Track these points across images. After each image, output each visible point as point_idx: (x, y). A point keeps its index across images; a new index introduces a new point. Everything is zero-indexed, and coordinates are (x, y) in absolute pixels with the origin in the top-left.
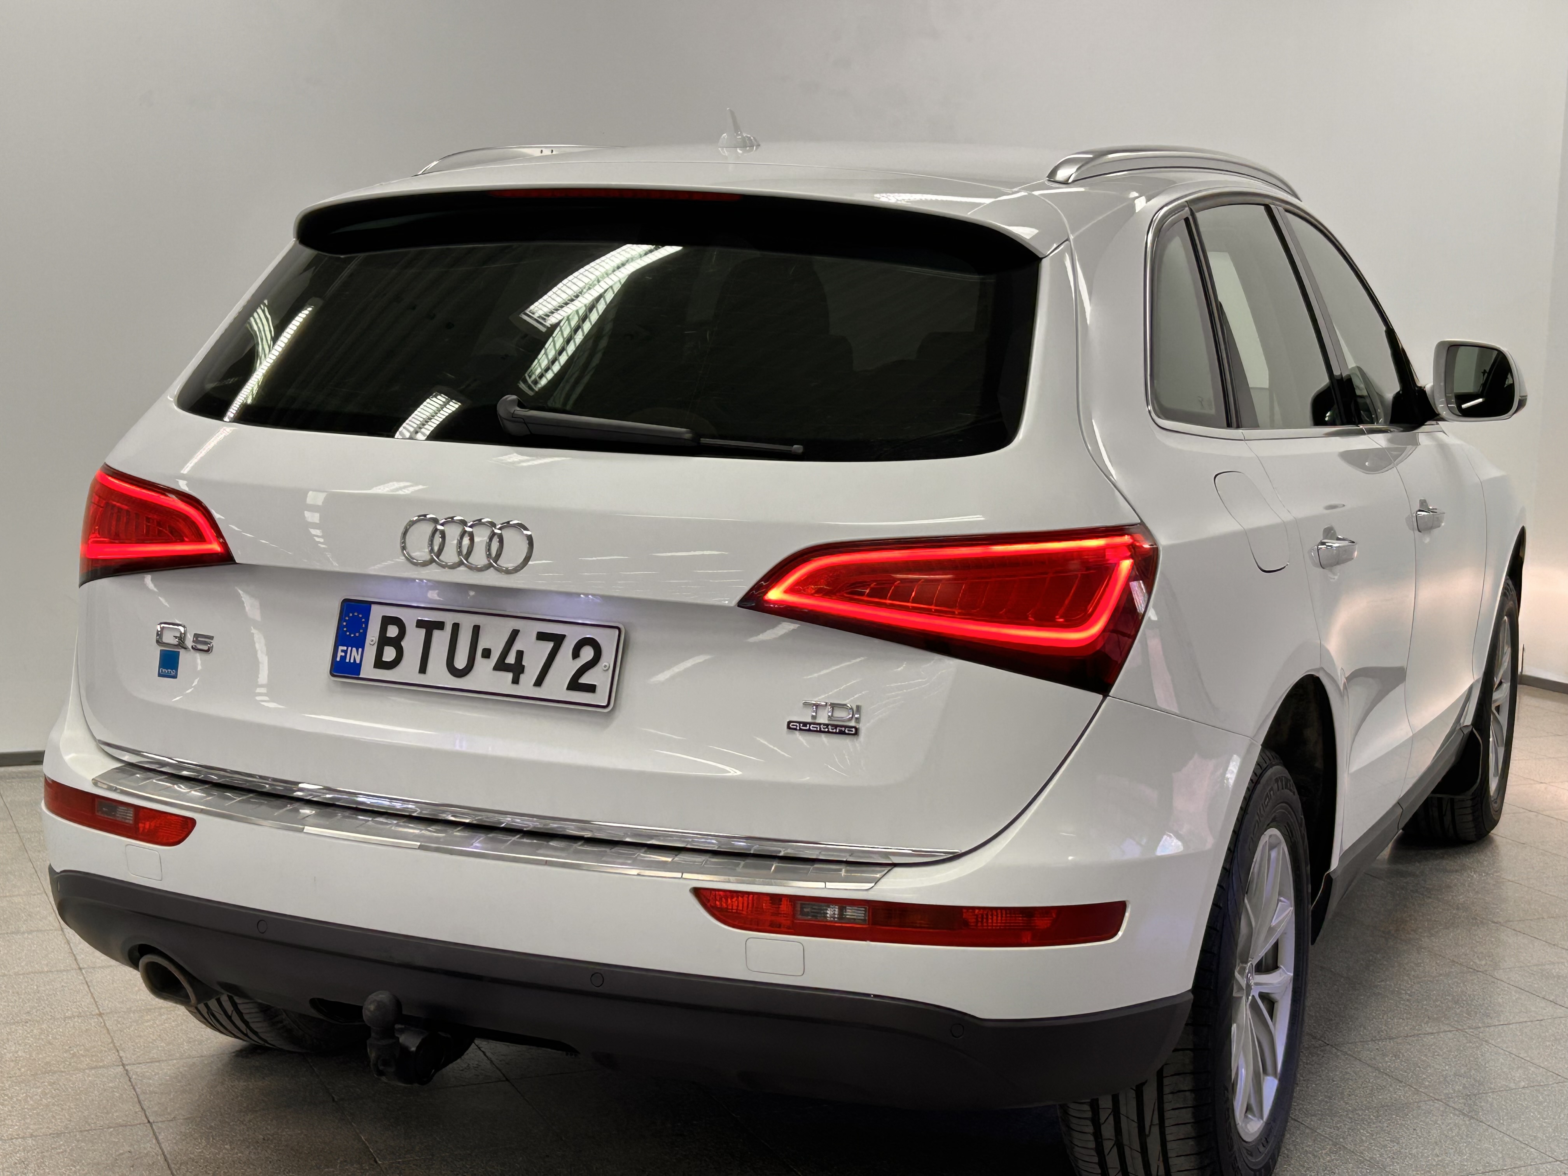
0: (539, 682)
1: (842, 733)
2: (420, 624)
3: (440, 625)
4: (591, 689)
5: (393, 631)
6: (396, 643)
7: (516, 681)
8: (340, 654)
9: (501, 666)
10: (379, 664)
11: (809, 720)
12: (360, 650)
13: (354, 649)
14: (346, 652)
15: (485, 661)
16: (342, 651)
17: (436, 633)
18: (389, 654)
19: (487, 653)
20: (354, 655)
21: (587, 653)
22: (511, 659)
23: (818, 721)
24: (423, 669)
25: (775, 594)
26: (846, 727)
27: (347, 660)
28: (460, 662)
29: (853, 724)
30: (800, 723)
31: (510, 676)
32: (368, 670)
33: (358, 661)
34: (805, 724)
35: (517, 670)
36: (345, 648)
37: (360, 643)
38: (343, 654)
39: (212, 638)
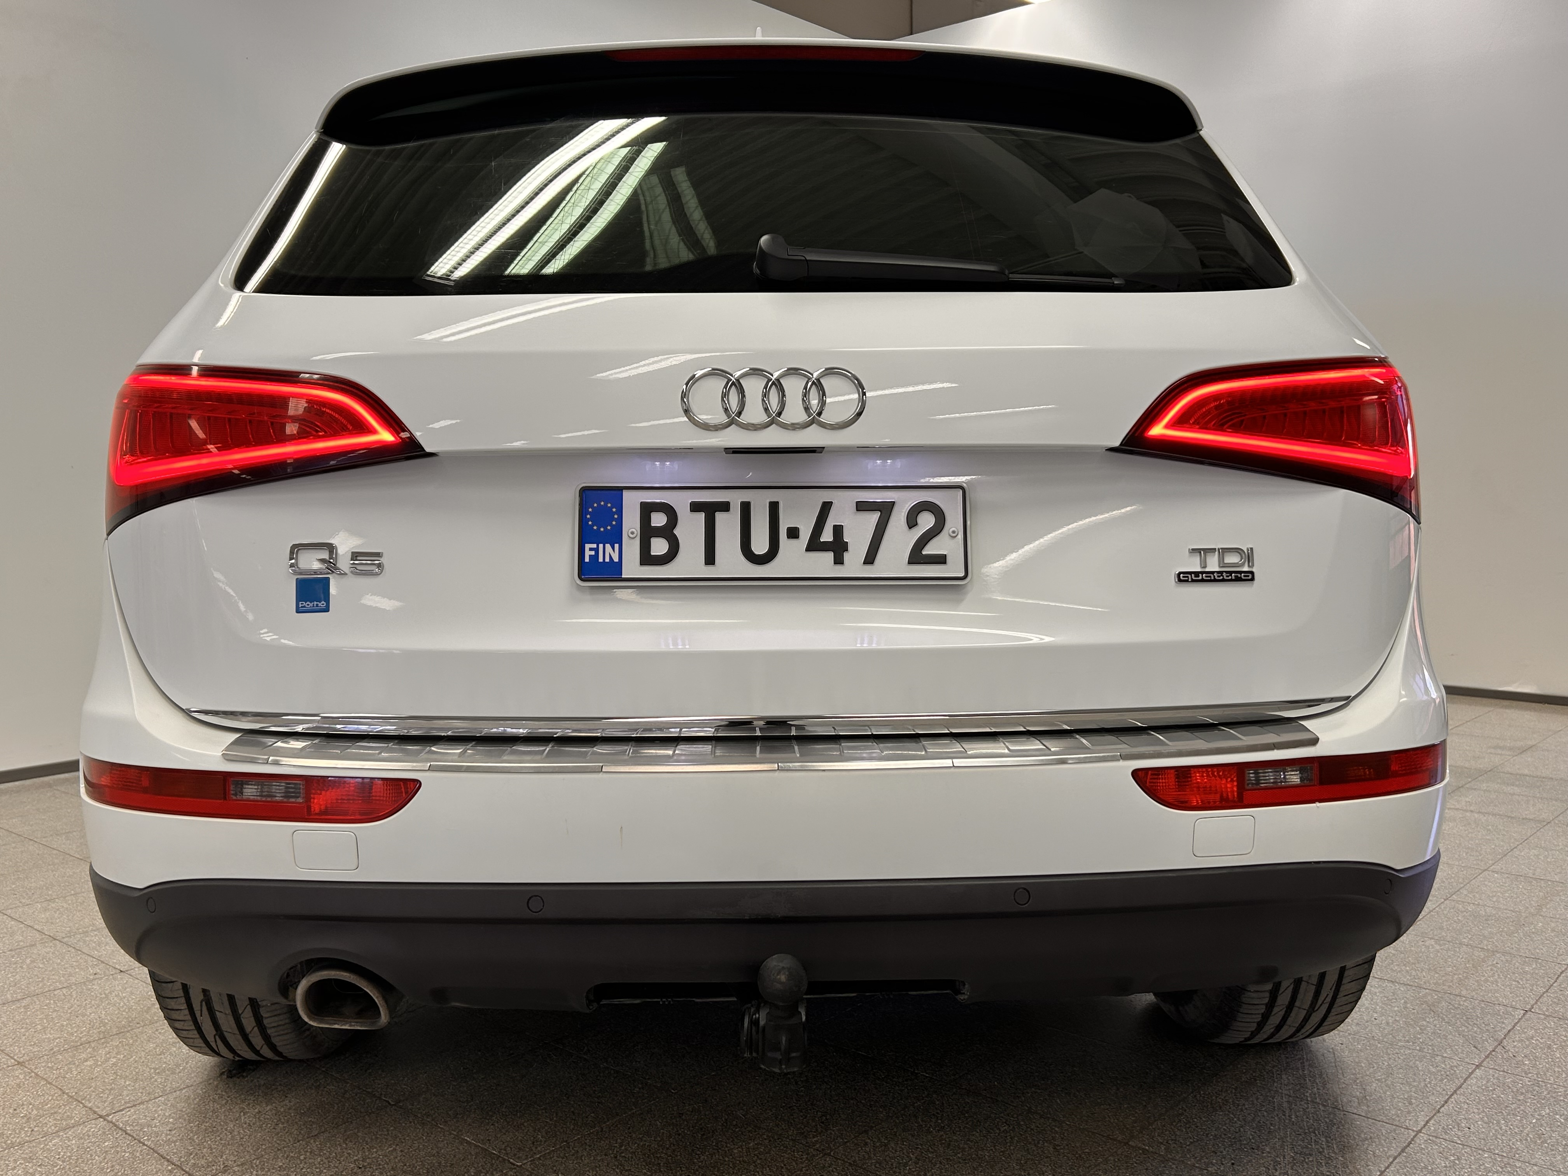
0: (870, 559)
1: (1238, 579)
2: (696, 507)
3: (725, 507)
4: (941, 560)
5: (659, 520)
6: (668, 533)
7: (839, 561)
8: (588, 553)
9: (815, 545)
10: (647, 559)
11: (1199, 570)
12: (617, 546)
13: (608, 546)
14: (597, 550)
15: (793, 541)
16: (591, 549)
17: (720, 517)
18: (659, 546)
19: (793, 533)
20: (609, 553)
21: (927, 521)
22: (827, 536)
23: (1207, 570)
24: (710, 559)
25: (1157, 430)
26: (1241, 572)
27: (601, 560)
28: (760, 546)
29: (1246, 569)
30: (1190, 573)
31: (830, 556)
32: (632, 567)
33: (616, 559)
34: (1197, 574)
35: (838, 548)
36: (594, 546)
37: (615, 537)
38: (593, 553)
39: (378, 555)
